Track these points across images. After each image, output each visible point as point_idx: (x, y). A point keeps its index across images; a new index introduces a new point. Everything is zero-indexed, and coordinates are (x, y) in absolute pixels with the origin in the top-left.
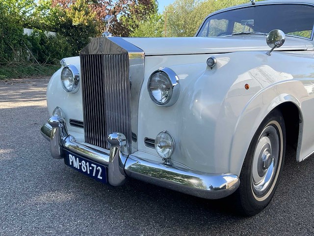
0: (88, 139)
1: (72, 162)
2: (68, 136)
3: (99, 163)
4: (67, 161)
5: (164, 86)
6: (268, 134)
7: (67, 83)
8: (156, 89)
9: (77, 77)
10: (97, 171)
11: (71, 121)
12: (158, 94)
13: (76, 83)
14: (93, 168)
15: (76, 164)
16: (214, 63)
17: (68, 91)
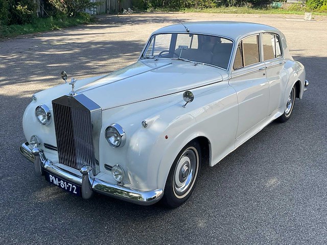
0: (62, 160)
1: (53, 180)
2: (47, 160)
3: (73, 183)
4: (48, 179)
5: (116, 135)
6: (187, 155)
7: (41, 117)
8: (110, 137)
9: (49, 113)
10: (73, 189)
11: (45, 144)
12: (112, 139)
13: (49, 118)
14: (70, 186)
15: (56, 182)
16: (146, 124)
17: (44, 124)
